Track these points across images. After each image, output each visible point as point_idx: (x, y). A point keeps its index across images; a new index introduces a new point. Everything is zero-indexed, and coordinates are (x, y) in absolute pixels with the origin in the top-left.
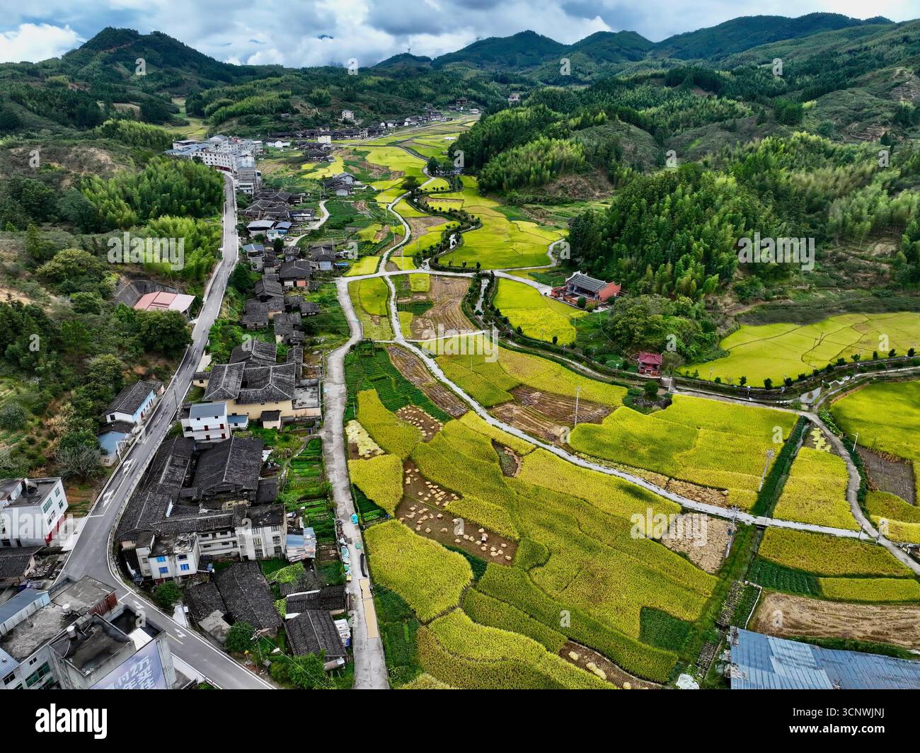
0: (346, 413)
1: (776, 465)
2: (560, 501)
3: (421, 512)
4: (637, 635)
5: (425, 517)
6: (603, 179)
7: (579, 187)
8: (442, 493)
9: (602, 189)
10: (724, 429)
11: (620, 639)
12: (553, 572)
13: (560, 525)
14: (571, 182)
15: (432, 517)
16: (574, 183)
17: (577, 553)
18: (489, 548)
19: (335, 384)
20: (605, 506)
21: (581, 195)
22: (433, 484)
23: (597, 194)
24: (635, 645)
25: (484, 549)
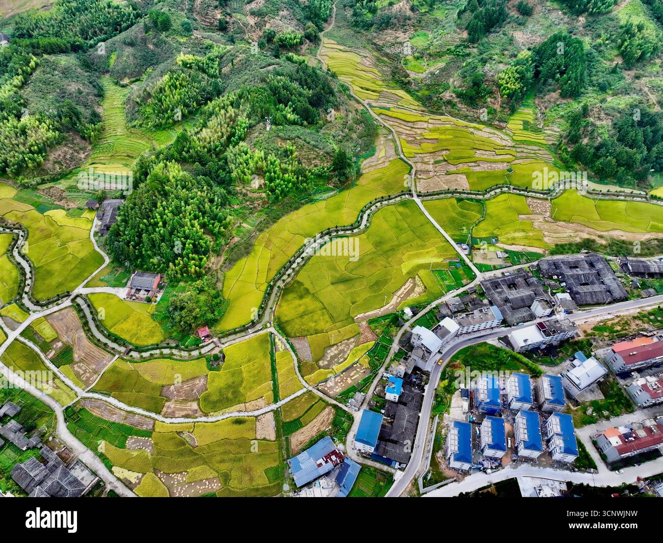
0: (106, 466)
1: (272, 370)
2: (219, 445)
3: (179, 490)
4: (268, 482)
5: (182, 491)
6: (78, 140)
7: (68, 156)
8: (179, 475)
9: (83, 149)
10: (249, 361)
11: (265, 488)
12: (235, 479)
13: (226, 457)
14: (60, 155)
15: (184, 489)
16: (62, 155)
17: (237, 465)
18: (211, 486)
19: (84, 453)
20: (233, 437)
21: (73, 163)
22: (173, 474)
23: (83, 156)
24: (269, 487)
25: (210, 488)
